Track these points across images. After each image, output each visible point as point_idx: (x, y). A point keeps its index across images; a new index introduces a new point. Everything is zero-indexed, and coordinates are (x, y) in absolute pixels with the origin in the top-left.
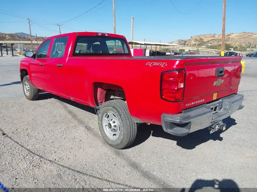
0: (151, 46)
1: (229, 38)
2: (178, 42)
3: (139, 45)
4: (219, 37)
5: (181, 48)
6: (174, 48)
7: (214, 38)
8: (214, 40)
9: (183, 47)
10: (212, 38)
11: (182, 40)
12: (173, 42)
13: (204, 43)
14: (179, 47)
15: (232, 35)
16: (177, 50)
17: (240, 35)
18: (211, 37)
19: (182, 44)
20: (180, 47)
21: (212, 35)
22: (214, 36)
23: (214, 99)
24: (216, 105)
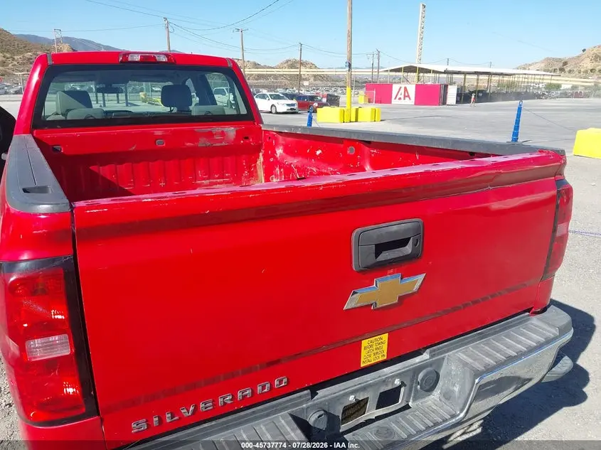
0: (462, 76)
2: (543, 65)
3: (431, 75)
5: (548, 80)
6: (526, 80)
9: (553, 78)
11: (559, 60)
12: (530, 65)
14: (542, 77)
16: (541, 86)
19: (555, 70)
20: (545, 77)
23: (369, 363)
24: (387, 385)
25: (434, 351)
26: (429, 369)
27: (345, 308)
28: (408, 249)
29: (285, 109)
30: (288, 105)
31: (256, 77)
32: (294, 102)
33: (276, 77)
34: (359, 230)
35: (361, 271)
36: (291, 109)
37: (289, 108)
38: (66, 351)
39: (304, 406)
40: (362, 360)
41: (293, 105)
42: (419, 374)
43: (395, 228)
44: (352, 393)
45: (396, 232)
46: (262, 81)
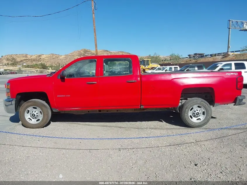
1: (41, 58)
4: (32, 58)
7: (27, 58)
8: (27, 60)
10: (25, 58)
13: (17, 62)
15: (43, 55)
17: (50, 56)
18: (23, 57)
21: (24, 55)
22: (26, 56)
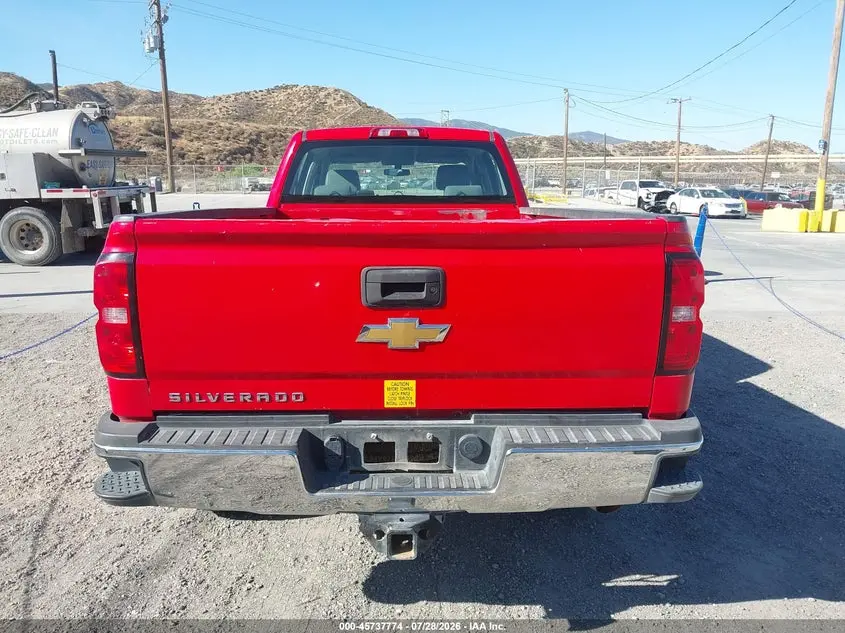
23: (394, 406)
24: (416, 435)
25: (481, 417)
26: (472, 435)
27: (357, 341)
28: (423, 295)
29: (722, 211)
30: (728, 205)
31: (707, 168)
32: (741, 200)
33: (738, 167)
34: (366, 269)
35: (369, 307)
36: (733, 212)
37: (730, 209)
38: (125, 321)
39: (321, 427)
40: (386, 400)
41: (737, 205)
42: (460, 436)
43: (404, 271)
44: (374, 430)
45: (406, 275)
46: (714, 173)
